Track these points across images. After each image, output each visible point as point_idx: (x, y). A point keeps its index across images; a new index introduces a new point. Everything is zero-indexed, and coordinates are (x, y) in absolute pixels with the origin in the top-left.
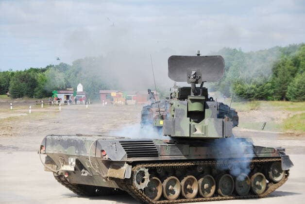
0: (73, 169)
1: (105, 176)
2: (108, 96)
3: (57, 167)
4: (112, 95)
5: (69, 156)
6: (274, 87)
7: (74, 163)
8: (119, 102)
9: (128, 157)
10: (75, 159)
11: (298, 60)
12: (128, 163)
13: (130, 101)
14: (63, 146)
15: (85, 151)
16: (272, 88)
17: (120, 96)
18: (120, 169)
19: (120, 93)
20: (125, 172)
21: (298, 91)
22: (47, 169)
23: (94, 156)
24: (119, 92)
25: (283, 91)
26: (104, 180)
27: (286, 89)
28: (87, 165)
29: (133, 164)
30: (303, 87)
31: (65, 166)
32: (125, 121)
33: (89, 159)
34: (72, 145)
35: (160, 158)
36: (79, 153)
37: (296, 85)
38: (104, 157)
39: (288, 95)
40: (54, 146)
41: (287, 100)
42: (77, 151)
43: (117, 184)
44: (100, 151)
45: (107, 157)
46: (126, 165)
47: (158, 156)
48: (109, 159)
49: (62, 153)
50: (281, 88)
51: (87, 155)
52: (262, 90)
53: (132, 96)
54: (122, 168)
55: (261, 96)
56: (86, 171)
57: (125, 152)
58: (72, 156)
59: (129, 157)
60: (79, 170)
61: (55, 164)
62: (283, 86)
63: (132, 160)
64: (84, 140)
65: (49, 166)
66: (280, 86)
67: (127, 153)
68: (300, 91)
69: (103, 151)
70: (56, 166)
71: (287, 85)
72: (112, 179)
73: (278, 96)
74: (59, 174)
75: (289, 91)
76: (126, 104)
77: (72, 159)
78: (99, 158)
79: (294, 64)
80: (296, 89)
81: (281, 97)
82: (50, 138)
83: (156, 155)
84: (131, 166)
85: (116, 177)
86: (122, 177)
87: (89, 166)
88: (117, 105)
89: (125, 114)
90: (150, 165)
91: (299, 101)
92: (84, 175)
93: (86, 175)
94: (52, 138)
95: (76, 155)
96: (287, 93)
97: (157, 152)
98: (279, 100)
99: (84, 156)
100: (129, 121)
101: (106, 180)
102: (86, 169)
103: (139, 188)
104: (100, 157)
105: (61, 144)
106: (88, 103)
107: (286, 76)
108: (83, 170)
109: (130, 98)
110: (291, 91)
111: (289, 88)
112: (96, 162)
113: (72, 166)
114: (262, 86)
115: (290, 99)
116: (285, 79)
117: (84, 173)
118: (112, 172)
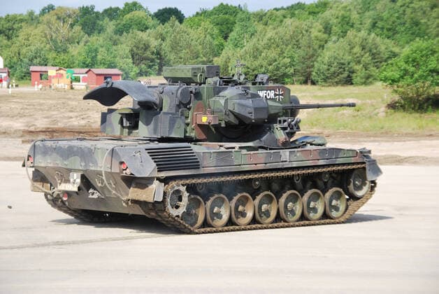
0: (76, 189)
1: (125, 198)
2: (42, 75)
3: (51, 185)
4: (49, 74)
5: (70, 171)
6: (294, 63)
7: (79, 181)
8: (60, 85)
9: (158, 171)
10: (80, 174)
11: (329, 24)
12: (158, 179)
13: (77, 83)
14: (62, 156)
15: (95, 163)
16: (292, 65)
17: (61, 75)
18: (147, 189)
19: (61, 72)
20: (154, 192)
21: (328, 70)
22: (34, 189)
23: (109, 170)
24: (60, 69)
25: (308, 70)
26: (124, 204)
27: (313, 66)
28: (98, 183)
29: (165, 181)
30: (335, 64)
31: (63, 185)
32: (71, 114)
33: (104, 175)
34: (75, 155)
35: (202, 171)
36: (85, 165)
37: (326, 62)
38: (124, 172)
39: (314, 76)
40: (48, 157)
41: (313, 83)
42: (83, 164)
43: (142, 209)
44: (118, 163)
45: (128, 172)
46: (156, 183)
47: (199, 168)
48: (132, 174)
49: (60, 166)
50: (304, 65)
51: (99, 169)
52: (278, 69)
53: (81, 76)
54: (150, 187)
55: (275, 78)
56: (96, 192)
57: (155, 164)
58: (76, 171)
59: (160, 170)
60: (86, 191)
61: (48, 182)
62: (308, 63)
63: (163, 175)
64: (92, 148)
65: (39, 185)
66: (304, 63)
67: (157, 165)
68: (332, 69)
69: (122, 163)
70: (49, 185)
71: (313, 62)
72: (135, 202)
73: (301, 78)
74: (55, 195)
75: (316, 70)
76: (72, 88)
77: (75, 175)
78: (117, 173)
79: (323, 30)
80: (326, 67)
81: (304, 79)
82: (41, 145)
83: (197, 167)
84: (163, 184)
85: (142, 200)
86: (151, 200)
87: (100, 185)
88: (57, 90)
89: (70, 102)
90: (188, 182)
91: (329, 86)
92: (93, 197)
93: (95, 196)
94: (44, 146)
95: (81, 168)
96: (314, 73)
97: (198, 162)
98: (301, 84)
99: (94, 171)
100: (76, 114)
101: (127, 204)
102: (95, 189)
103: (175, 215)
104: (118, 171)
105: (58, 153)
106: (12, 86)
107: (311, 49)
108: (91, 191)
109: (77, 80)
110: (319, 70)
111: (316, 65)
112: (112, 178)
113: (75, 185)
114: (276, 63)
115: (317, 82)
116: (311, 53)
117: (93, 194)
118: (135, 193)
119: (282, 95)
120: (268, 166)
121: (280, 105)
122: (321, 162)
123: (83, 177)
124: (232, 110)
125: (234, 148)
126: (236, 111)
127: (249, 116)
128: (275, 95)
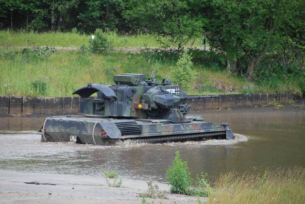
5: (70, 134)
7: (75, 140)
10: (76, 137)
12: (121, 139)
14: (65, 126)
15: (86, 131)
33: (93, 137)
34: (73, 126)
35: (142, 136)
36: (80, 132)
38: (104, 135)
40: (56, 127)
42: (78, 131)
45: (106, 135)
46: (120, 141)
48: (108, 137)
49: (63, 132)
51: (88, 134)
54: (117, 144)
57: (120, 131)
58: (73, 135)
59: (122, 135)
63: (124, 137)
64: (85, 122)
69: (103, 130)
77: (73, 137)
83: (140, 133)
95: (77, 133)
97: (140, 130)
99: (85, 135)
104: (100, 135)
105: (62, 125)
119: (179, 91)
120: (175, 133)
121: (179, 97)
122: (202, 131)
123: (78, 138)
124: (155, 100)
125: (157, 123)
126: (157, 101)
127: (164, 104)
128: (176, 91)
